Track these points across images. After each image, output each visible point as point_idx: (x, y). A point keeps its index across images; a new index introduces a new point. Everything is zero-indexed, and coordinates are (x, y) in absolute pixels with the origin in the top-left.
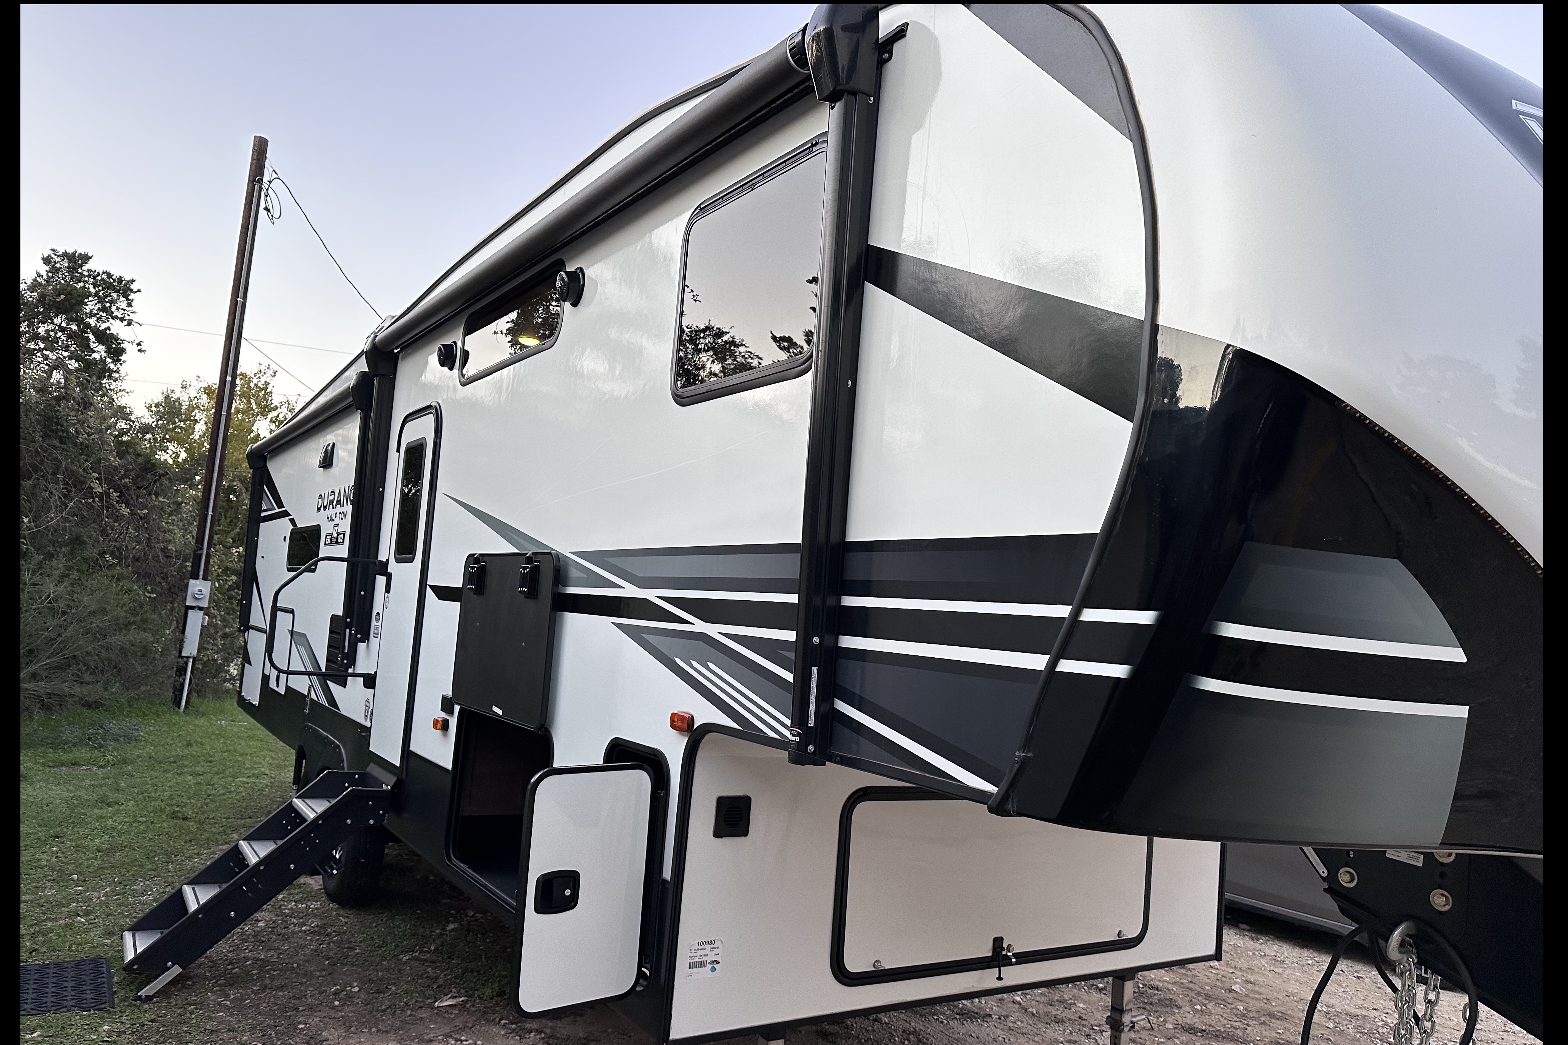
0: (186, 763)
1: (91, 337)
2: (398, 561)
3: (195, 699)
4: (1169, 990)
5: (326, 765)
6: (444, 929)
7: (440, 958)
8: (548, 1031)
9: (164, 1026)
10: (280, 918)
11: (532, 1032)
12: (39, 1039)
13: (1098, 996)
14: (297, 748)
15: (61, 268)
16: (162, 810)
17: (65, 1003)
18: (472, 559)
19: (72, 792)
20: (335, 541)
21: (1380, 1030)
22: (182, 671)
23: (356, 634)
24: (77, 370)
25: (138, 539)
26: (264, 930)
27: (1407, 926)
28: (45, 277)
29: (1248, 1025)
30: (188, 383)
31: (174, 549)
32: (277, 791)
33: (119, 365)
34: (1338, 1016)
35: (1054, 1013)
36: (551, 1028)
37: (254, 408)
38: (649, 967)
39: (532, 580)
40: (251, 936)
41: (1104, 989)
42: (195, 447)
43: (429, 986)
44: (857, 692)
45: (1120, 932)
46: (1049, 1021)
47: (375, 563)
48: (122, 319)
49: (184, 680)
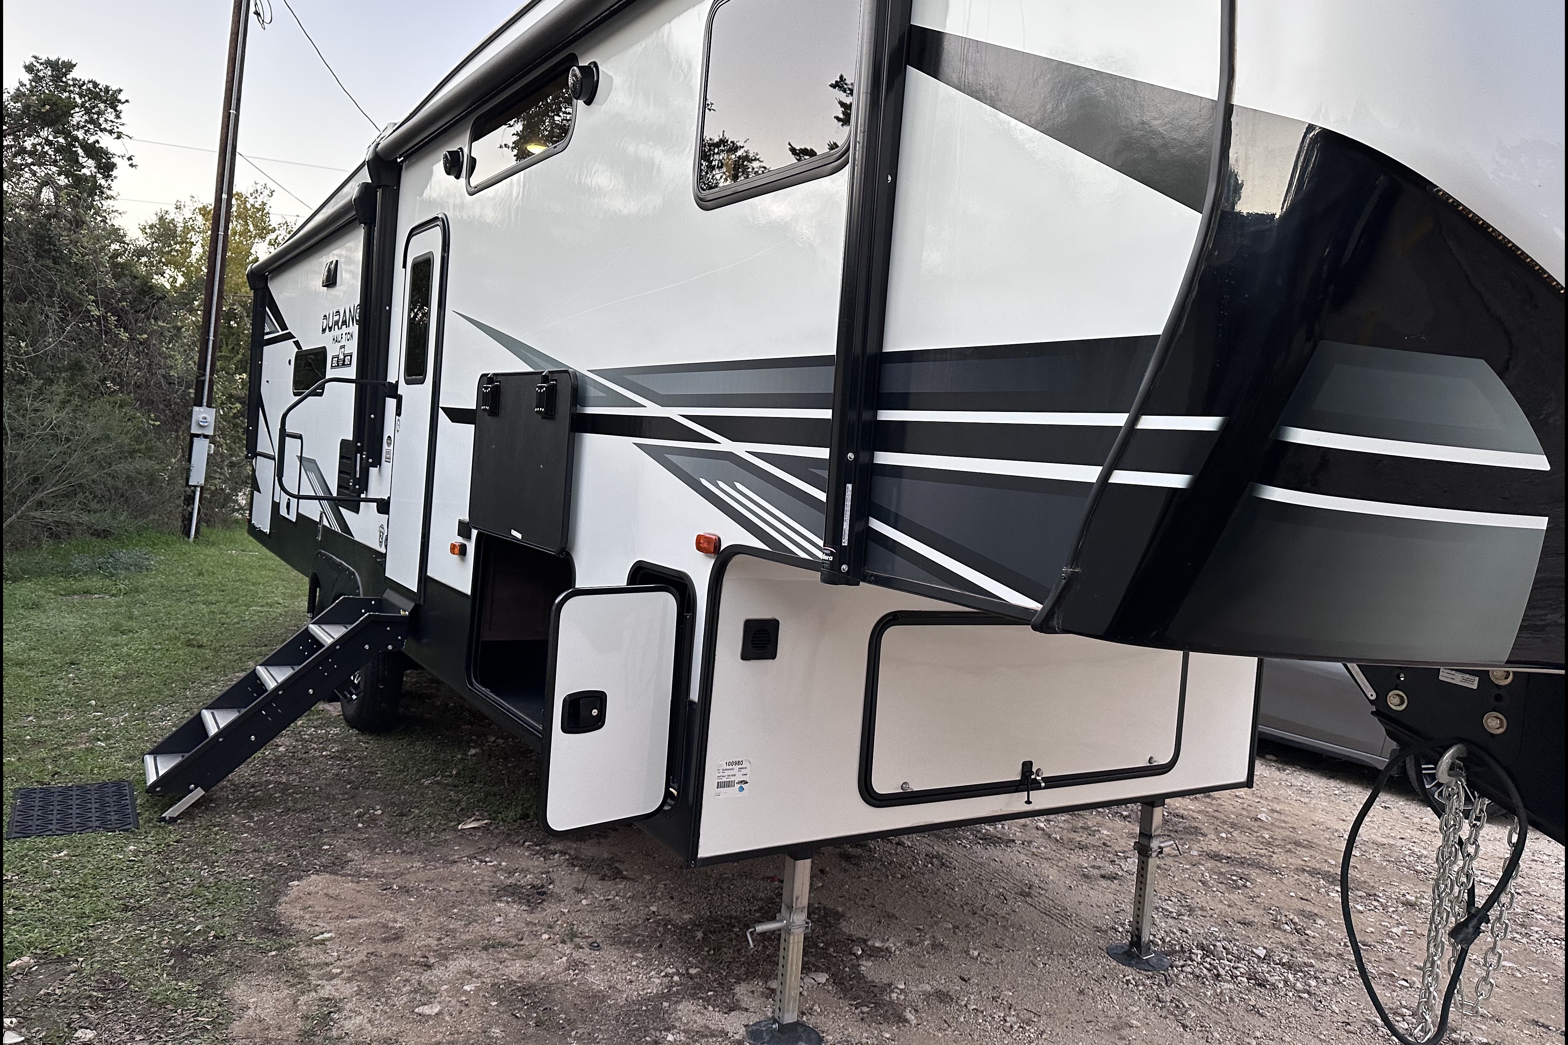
0: (198, 592)
1: (80, 151)
2: (408, 382)
3: (204, 529)
4: (1194, 818)
5: (342, 591)
6: (466, 754)
7: (462, 783)
8: (572, 852)
9: (189, 846)
10: (300, 743)
11: (556, 853)
12: (66, 858)
13: (1123, 823)
14: (310, 575)
15: (44, 77)
16: (177, 638)
17: (90, 824)
18: (485, 379)
19: (85, 619)
20: (342, 363)
21: (1407, 858)
22: (190, 500)
23: (368, 458)
24: (66, 187)
25: (138, 365)
26: (284, 755)
27: (1458, 748)
28: (28, 86)
29: (1273, 852)
30: (182, 204)
31: (176, 375)
32: (291, 620)
33: (110, 182)
34: (1364, 844)
35: (1078, 839)
36: (576, 849)
37: (252, 230)
38: (677, 787)
39: (549, 399)
40: (272, 761)
41: (1129, 816)
42: (192, 271)
43: (452, 809)
44: (893, 509)
45: (1151, 758)
46: (1073, 847)
47: (384, 385)
48: (111, 132)
49: (193, 509)
